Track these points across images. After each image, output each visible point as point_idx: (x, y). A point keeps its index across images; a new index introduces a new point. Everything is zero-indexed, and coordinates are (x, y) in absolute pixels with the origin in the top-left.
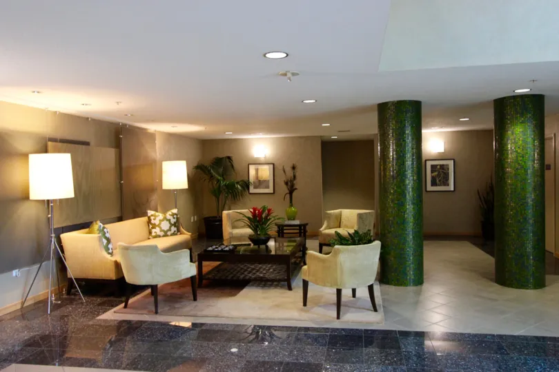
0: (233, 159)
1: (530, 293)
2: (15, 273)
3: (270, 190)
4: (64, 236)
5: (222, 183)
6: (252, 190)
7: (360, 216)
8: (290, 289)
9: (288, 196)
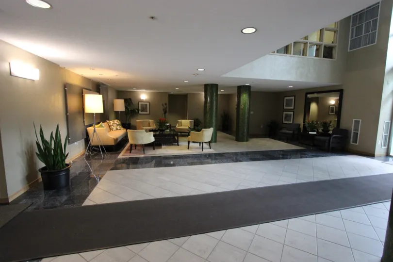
0: (132, 99)
1: (245, 143)
2: (75, 143)
3: (148, 113)
4: (88, 128)
5: (130, 109)
6: (140, 112)
7: (190, 122)
8: (178, 145)
9: (164, 115)
